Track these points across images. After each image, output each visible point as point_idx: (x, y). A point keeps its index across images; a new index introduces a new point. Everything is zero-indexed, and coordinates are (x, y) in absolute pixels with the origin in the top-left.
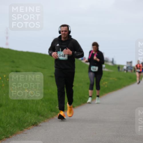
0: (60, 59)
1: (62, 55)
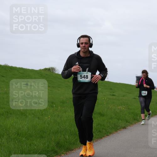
0: (82, 82)
1: (84, 76)
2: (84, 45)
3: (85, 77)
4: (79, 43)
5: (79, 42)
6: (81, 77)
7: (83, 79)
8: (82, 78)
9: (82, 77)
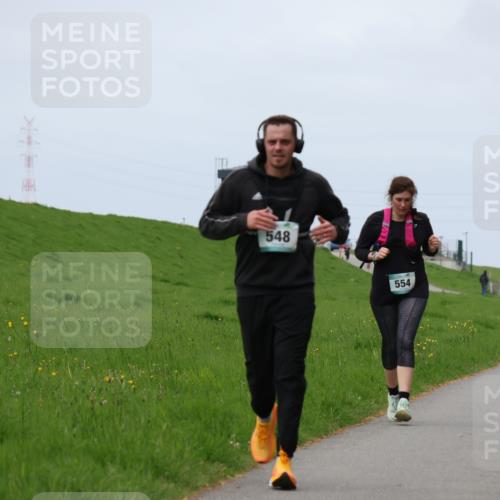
0: (272, 250)
1: (279, 234)
2: (277, 146)
3: (282, 236)
4: (263, 141)
5: (261, 137)
6: (269, 238)
7: (275, 242)
8: (271, 240)
9: (272, 236)
